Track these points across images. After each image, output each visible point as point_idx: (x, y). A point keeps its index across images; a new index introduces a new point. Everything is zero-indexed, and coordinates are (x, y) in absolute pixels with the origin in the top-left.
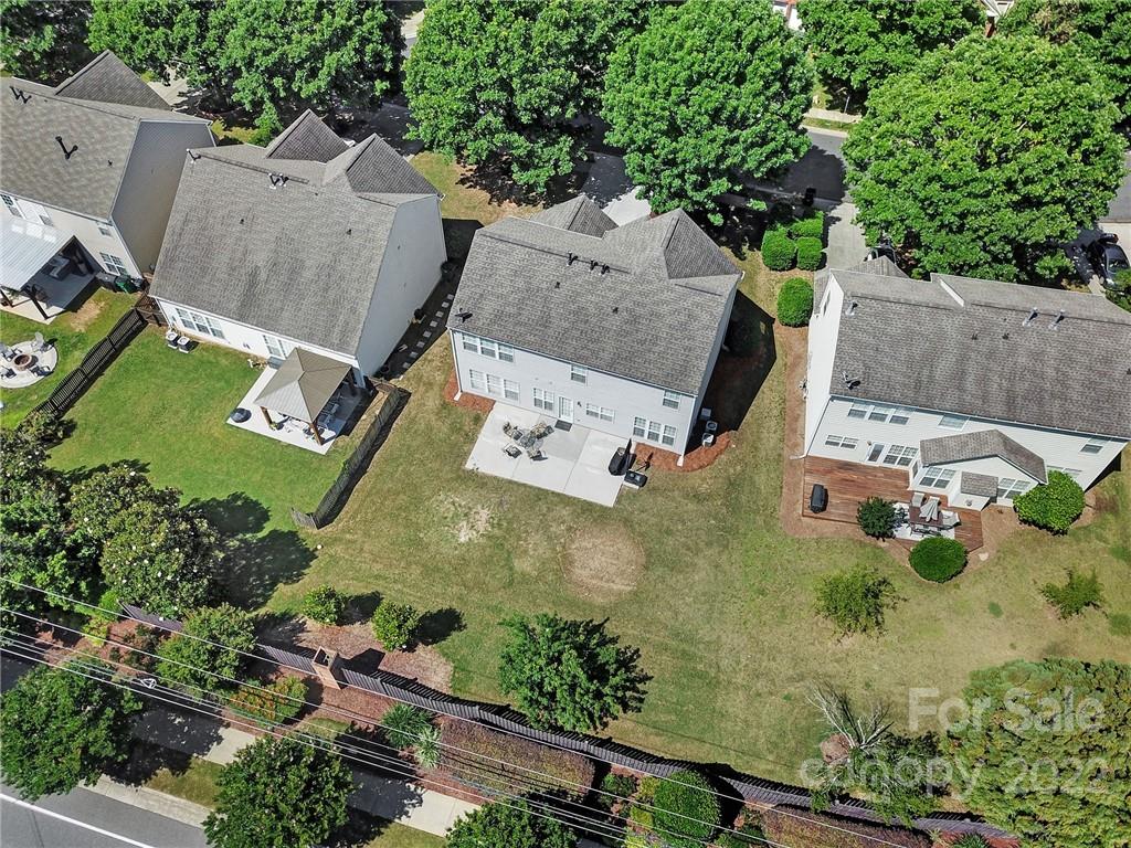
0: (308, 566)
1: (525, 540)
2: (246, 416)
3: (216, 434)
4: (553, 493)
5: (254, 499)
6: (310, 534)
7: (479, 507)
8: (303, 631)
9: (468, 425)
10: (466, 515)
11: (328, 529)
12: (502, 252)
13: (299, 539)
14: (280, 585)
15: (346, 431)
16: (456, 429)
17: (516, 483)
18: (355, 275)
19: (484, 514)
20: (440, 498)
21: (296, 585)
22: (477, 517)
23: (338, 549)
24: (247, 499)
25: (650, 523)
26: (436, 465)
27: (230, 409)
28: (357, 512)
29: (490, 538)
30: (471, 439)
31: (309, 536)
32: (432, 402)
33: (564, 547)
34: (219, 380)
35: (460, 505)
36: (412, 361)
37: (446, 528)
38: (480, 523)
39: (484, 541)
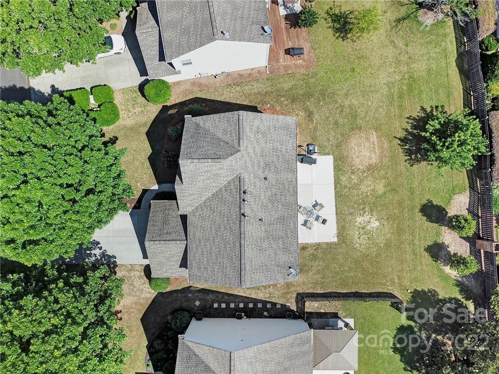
1: (367, 192)
4: (335, 189)
7: (356, 224)
9: (309, 252)
10: (363, 228)
11: (396, 293)
15: (335, 316)
17: (336, 211)
19: (359, 219)
20: (358, 246)
22: (362, 222)
28: (381, 284)
29: (371, 211)
30: (318, 246)
33: (364, 172)
35: (359, 234)
37: (374, 235)
38: (365, 220)
39: (375, 213)
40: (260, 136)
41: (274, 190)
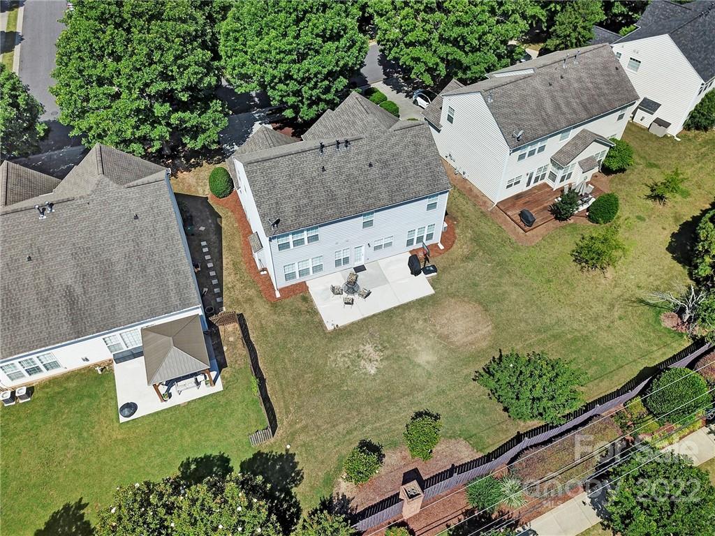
0: (296, 464)
1: (409, 345)
2: (132, 407)
3: (119, 437)
4: (395, 308)
5: (202, 456)
7: (361, 346)
8: (349, 501)
9: (303, 306)
10: (359, 357)
11: (279, 432)
12: (270, 168)
13: (267, 454)
14: (294, 490)
15: (222, 364)
16: (297, 313)
17: (368, 318)
18: (162, 246)
19: (369, 348)
20: (332, 358)
21: (304, 481)
22: (366, 353)
23: (302, 438)
24: (196, 460)
25: (462, 287)
26: (308, 342)
28: (287, 407)
29: (387, 358)
30: (314, 312)
31: (272, 446)
32: (263, 308)
33: (433, 332)
34: (81, 399)
35: (349, 354)
36: (220, 295)
37: (356, 373)
38: (371, 355)
39: (385, 363)
40: (413, 148)
41: (361, 178)
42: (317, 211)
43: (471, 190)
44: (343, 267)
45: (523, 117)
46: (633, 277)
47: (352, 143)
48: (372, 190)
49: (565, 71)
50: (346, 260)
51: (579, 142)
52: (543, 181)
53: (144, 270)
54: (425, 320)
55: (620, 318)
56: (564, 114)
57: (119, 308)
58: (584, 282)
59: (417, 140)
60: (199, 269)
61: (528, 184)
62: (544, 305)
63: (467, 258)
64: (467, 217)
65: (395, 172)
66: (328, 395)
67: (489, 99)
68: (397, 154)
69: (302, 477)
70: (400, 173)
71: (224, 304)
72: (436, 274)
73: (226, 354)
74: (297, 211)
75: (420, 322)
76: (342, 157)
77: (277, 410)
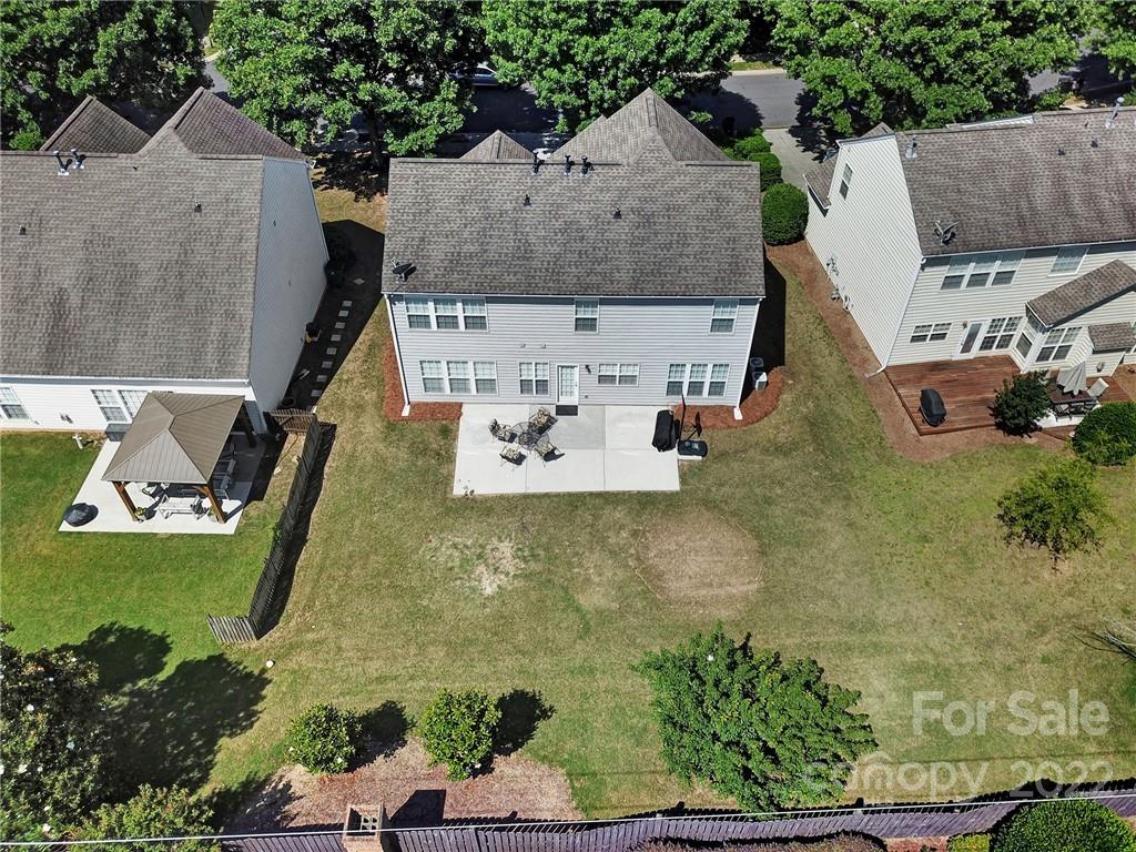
0: (260, 698)
1: (580, 565)
2: (90, 513)
3: (45, 552)
4: (591, 494)
5: (136, 626)
6: (248, 652)
7: (495, 540)
8: (290, 799)
9: (435, 442)
10: (480, 556)
11: (274, 635)
13: (230, 664)
14: (223, 741)
15: (257, 494)
16: (420, 450)
17: (534, 496)
18: (222, 265)
19: (506, 548)
20: (433, 545)
21: (249, 733)
22: (497, 554)
23: (302, 659)
24: (122, 630)
25: (738, 496)
26: (409, 504)
27: (59, 510)
28: (311, 600)
29: (528, 576)
30: (448, 457)
31: (246, 653)
32: (371, 426)
33: (638, 559)
35: (466, 546)
36: (322, 387)
37: (458, 582)
38: (504, 561)
39: (518, 584)
40: (712, 204)
41: (591, 234)
42: (487, 271)
43: (848, 332)
44: (534, 397)
45: (975, 201)
46: (1122, 587)
47: (599, 169)
48: (606, 259)
49: (1108, 134)
50: (542, 386)
51: (1097, 284)
52: (1002, 352)
53: (181, 297)
54: (635, 534)
55: (1045, 660)
56: (1072, 215)
57: (123, 346)
58: (1003, 564)
59: (726, 192)
60: (316, 339)
61: (967, 348)
62: (891, 581)
63: (780, 450)
64: (819, 378)
65: (661, 239)
66: (389, 603)
67: (909, 151)
68: (677, 208)
69: (251, 726)
70: (671, 243)
71: (320, 403)
72: (700, 458)
73: (273, 479)
74: (451, 262)
75: (624, 534)
76: (570, 189)
77: (293, 596)
